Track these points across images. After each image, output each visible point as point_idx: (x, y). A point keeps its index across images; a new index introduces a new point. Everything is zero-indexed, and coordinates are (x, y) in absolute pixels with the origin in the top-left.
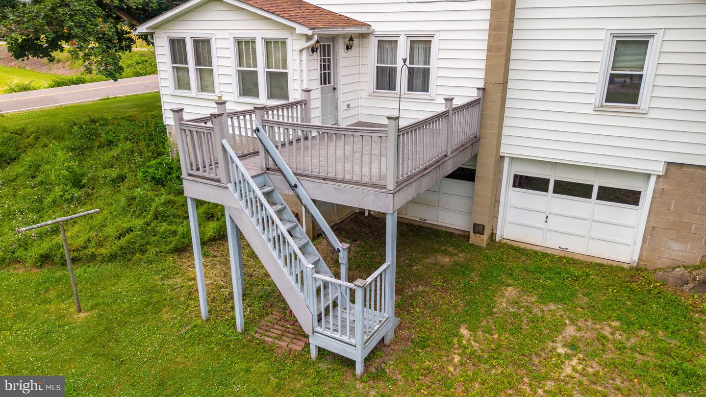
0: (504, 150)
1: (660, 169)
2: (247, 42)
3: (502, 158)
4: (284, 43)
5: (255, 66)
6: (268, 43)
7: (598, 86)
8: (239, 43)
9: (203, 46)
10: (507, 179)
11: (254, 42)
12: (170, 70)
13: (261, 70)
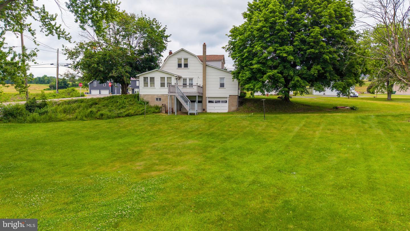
0: (207, 96)
1: (228, 96)
2: (163, 78)
3: (206, 97)
4: (171, 78)
5: (164, 81)
6: (167, 78)
7: (219, 85)
8: (161, 78)
9: (152, 79)
10: (207, 102)
11: (164, 78)
12: (143, 83)
13: (166, 82)
